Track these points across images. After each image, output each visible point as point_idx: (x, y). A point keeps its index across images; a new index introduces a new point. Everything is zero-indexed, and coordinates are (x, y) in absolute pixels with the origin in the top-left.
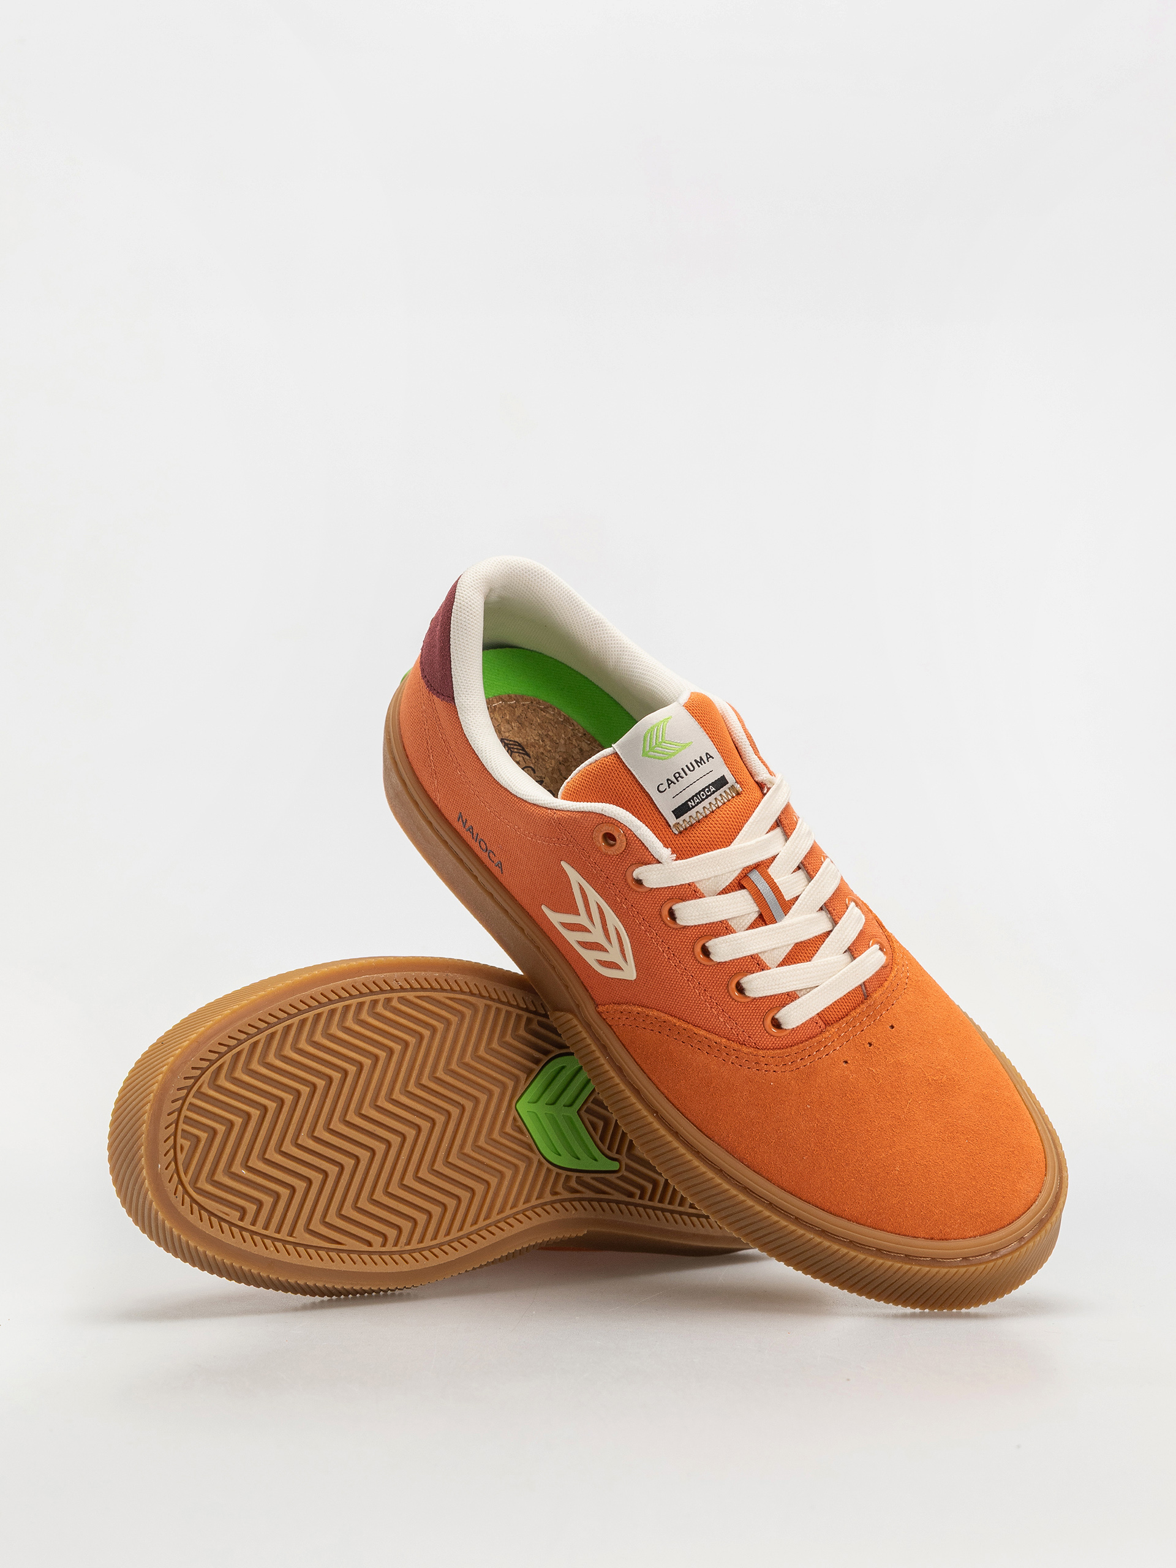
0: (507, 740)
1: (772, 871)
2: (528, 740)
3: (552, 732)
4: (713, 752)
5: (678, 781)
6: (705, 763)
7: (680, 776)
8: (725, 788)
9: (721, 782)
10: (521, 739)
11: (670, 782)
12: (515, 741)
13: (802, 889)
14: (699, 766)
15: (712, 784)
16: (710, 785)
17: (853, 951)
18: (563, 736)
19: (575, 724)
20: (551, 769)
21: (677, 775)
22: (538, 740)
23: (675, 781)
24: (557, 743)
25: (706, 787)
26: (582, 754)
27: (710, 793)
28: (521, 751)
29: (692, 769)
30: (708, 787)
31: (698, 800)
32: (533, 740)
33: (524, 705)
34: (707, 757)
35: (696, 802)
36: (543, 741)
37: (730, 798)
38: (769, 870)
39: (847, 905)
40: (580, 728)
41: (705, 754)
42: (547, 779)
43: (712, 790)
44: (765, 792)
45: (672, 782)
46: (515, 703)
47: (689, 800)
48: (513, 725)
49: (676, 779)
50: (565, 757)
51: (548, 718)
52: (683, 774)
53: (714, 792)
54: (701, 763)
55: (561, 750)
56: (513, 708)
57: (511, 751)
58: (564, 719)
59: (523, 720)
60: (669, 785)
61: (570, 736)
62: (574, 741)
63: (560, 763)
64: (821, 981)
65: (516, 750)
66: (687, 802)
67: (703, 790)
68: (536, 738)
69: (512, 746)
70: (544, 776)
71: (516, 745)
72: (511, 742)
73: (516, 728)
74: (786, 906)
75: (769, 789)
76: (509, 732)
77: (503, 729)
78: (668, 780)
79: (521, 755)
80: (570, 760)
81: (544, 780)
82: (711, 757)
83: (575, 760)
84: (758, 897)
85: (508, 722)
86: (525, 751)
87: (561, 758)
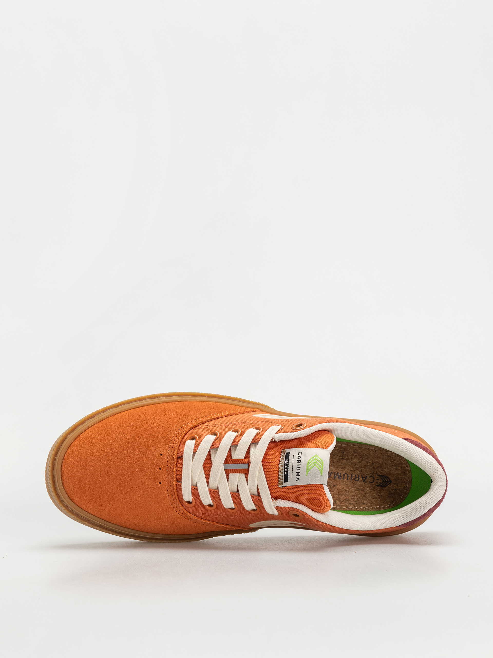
0: (389, 484)
1: (243, 476)
2: (384, 491)
3: (379, 501)
4: (298, 483)
5: (298, 461)
6: (296, 476)
7: (299, 462)
8: (283, 481)
9: (286, 480)
10: (386, 489)
11: (299, 457)
12: (387, 486)
13: (230, 485)
14: (297, 472)
15: (287, 474)
16: (288, 473)
17: (195, 489)
18: (374, 503)
19: (375, 510)
20: (366, 489)
21: (300, 461)
22: (380, 494)
23: (298, 460)
24: (373, 499)
25: (288, 470)
26: (362, 503)
27: (285, 471)
28: (381, 485)
29: (298, 469)
30: (288, 471)
31: (286, 464)
32: (382, 492)
33: (398, 500)
34: (298, 479)
35: (286, 463)
36: (379, 495)
37: (279, 480)
38: (244, 475)
39: (213, 500)
40: (372, 510)
41: (299, 478)
42: (364, 484)
43: (286, 472)
44: (273, 498)
45: (299, 458)
46: (401, 498)
47: (288, 461)
48: (393, 491)
49: (299, 461)
50: (366, 497)
51: (386, 504)
52: (299, 464)
53: (285, 473)
54: (297, 474)
55: (370, 498)
56: (400, 496)
57: (385, 481)
58: (380, 508)
59: (392, 495)
60: (299, 456)
61: (372, 505)
62: (369, 504)
63: (365, 493)
64: (193, 464)
65: (383, 483)
66: (288, 459)
67: (288, 469)
68: (382, 494)
69: (386, 483)
70: (366, 484)
71: (385, 485)
72: (387, 484)
73: (391, 490)
74: (228, 472)
75: (273, 500)
76: (392, 487)
77: (395, 486)
78: (301, 457)
79: (380, 483)
80: (364, 497)
81: (364, 483)
82: (297, 480)
83: (362, 499)
84: (238, 461)
85: (396, 490)
86: (380, 486)
87: (367, 495)
